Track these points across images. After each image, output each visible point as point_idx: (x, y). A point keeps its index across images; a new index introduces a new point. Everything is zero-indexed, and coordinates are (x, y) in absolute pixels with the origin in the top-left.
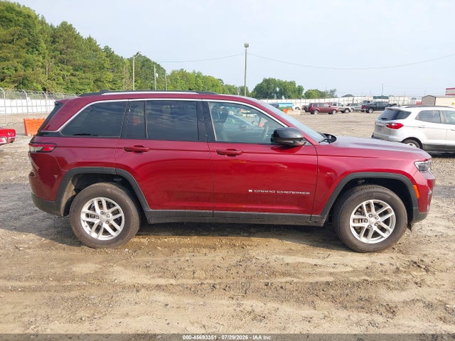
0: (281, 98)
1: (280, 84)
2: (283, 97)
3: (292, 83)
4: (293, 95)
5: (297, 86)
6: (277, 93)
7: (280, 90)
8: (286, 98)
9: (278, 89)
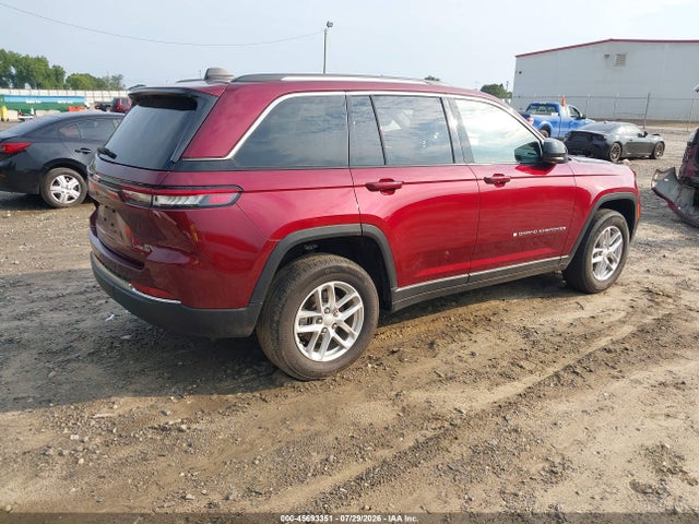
0: (23, 88)
1: (16, 61)
2: (27, 85)
3: (41, 61)
4: (46, 82)
5: (51, 67)
6: (12, 77)
7: (20, 73)
8: (33, 88)
9: (13, 71)
